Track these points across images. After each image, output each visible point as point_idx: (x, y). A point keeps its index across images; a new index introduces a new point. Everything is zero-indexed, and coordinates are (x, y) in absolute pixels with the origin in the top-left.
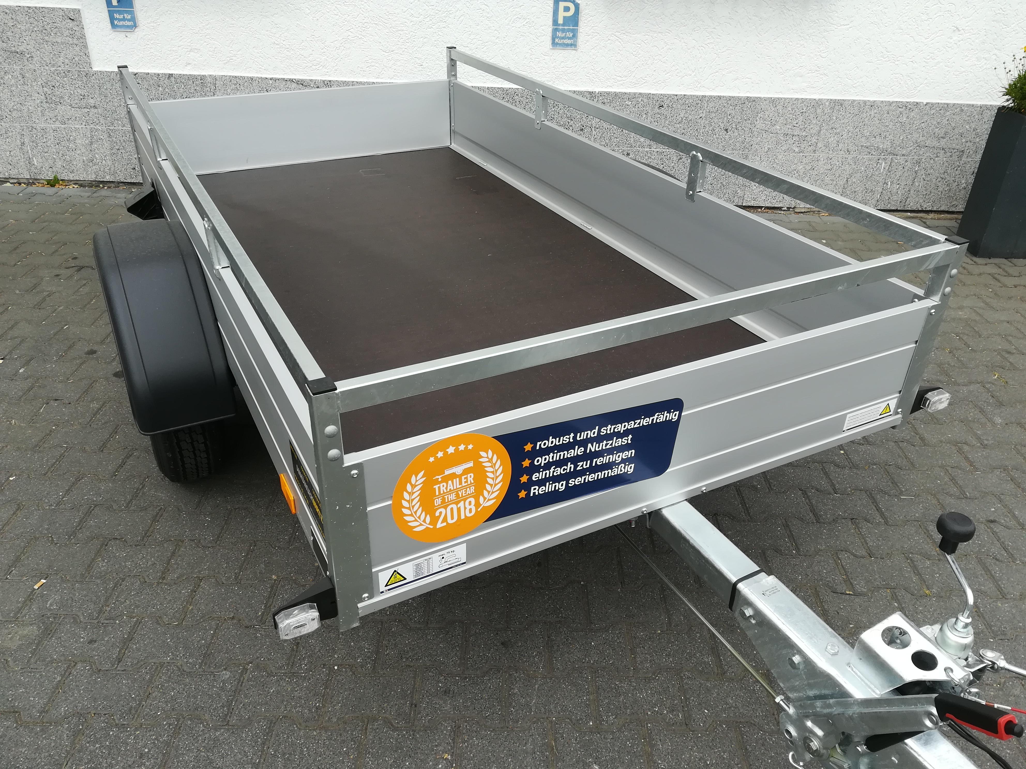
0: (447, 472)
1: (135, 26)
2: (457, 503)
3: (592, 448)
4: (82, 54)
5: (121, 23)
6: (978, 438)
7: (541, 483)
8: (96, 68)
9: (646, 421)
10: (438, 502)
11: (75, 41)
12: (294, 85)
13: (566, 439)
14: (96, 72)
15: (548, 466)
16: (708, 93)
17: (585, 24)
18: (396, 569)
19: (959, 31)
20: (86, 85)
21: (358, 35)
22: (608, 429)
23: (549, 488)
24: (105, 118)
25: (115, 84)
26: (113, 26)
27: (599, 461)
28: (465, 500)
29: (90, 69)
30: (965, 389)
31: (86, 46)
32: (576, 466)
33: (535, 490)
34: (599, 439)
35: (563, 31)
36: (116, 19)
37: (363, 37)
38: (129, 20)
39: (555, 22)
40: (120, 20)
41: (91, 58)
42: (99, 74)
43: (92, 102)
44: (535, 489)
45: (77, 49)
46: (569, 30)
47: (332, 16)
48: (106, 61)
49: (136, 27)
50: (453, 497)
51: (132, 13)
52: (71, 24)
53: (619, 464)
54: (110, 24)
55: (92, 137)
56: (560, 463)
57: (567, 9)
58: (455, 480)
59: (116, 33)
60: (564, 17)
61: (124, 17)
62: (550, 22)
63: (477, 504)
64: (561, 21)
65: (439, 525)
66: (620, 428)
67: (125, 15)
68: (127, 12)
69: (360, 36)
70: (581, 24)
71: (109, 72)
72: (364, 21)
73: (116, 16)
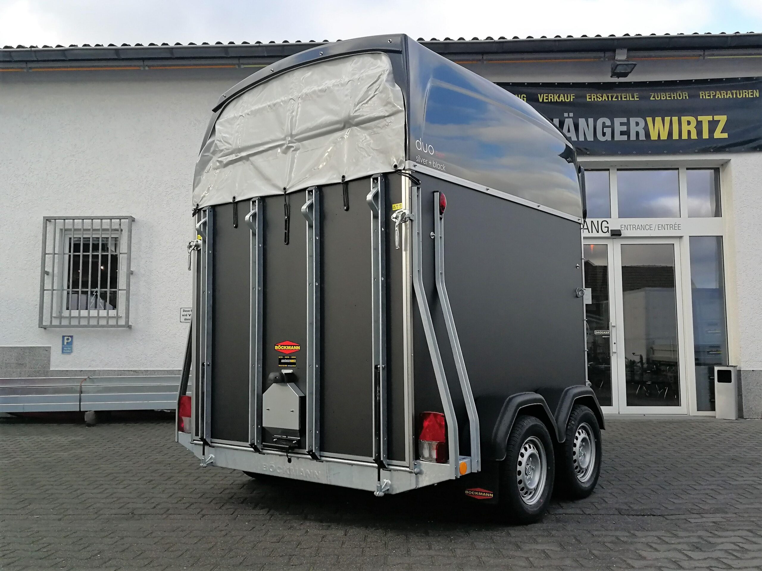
1: (72, 352)
4: (47, 364)
5: (66, 351)
8: (52, 368)
11: (46, 359)
12: (132, 373)
14: (51, 371)
26: (63, 352)
29: (49, 369)
31: (49, 361)
38: (69, 350)
40: (65, 350)
41: (50, 365)
45: (46, 361)
48: (56, 366)
51: (71, 347)
52: (46, 352)
54: (61, 352)
59: (63, 355)
68: (69, 347)
71: (56, 370)
73: (65, 349)
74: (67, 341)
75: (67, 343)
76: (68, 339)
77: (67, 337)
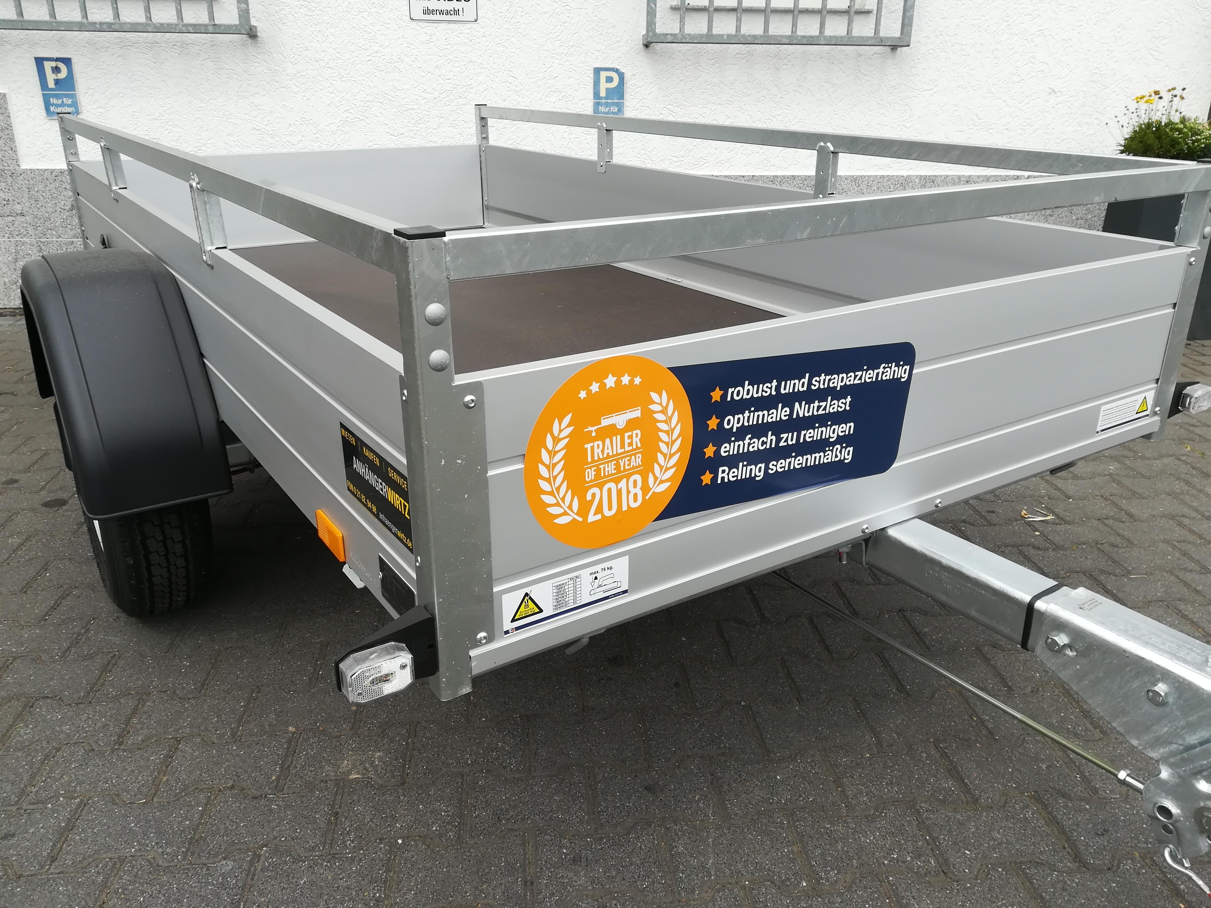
0: (605, 422)
2: (617, 481)
3: (801, 410)
4: (6, 148)
5: (59, 109)
6: (1196, 510)
7: (732, 462)
8: (25, 165)
9: (868, 376)
10: (590, 474)
13: (768, 389)
14: (25, 171)
15: (741, 433)
16: (779, 173)
17: (632, 97)
18: (527, 590)
19: (1056, 93)
20: (11, 188)
21: (358, 116)
22: (821, 382)
23: (742, 472)
24: (36, 228)
25: (49, 185)
26: (49, 113)
27: (810, 435)
28: (628, 477)
29: (17, 168)
30: (1158, 462)
31: (12, 139)
32: (779, 440)
33: (726, 474)
34: (809, 396)
35: (607, 105)
36: (53, 105)
37: (365, 119)
38: (69, 106)
39: (596, 95)
40: (57, 106)
41: (18, 153)
42: (29, 173)
43: (18, 208)
44: (723, 471)
45: (1, 142)
46: (614, 104)
47: (326, 94)
48: (38, 157)
49: (78, 114)
50: (610, 468)
51: (73, 97)
53: (834, 444)
54: (44, 111)
55: (17, 252)
56: (758, 431)
57: (609, 80)
58: (614, 438)
59: (51, 122)
60: (607, 89)
61: (63, 102)
62: (591, 96)
63: (645, 488)
64: (603, 94)
65: (592, 518)
66: (837, 381)
67: (64, 100)
68: (67, 96)
69: (360, 117)
70: (626, 96)
71: (41, 170)
72: (366, 99)
73: (53, 101)
74: (54, 76)
75: (57, 82)
76: (56, 70)
77: (54, 64)
